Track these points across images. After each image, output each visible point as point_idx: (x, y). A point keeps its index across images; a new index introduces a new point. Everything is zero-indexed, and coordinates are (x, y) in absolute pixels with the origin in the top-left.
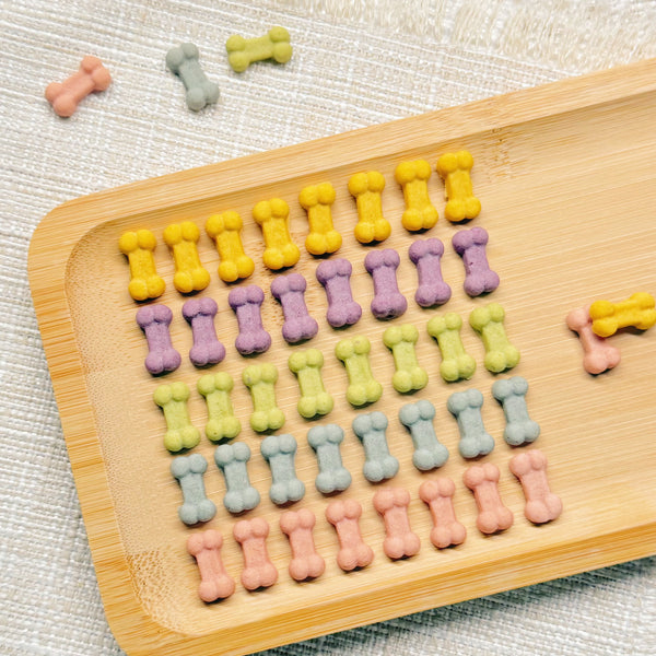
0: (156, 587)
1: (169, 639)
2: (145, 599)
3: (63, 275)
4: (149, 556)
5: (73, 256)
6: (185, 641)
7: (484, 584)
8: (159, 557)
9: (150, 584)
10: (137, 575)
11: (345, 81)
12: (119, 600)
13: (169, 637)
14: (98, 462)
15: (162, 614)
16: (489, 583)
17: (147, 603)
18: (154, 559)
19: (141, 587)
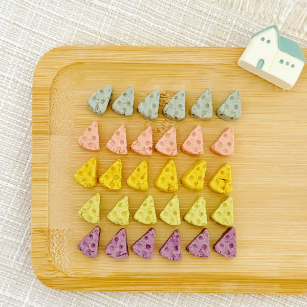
0: (59, 248)
1: (59, 274)
2: (52, 252)
3: (50, 83)
4: (59, 232)
5: (58, 75)
6: (66, 278)
7: (218, 288)
8: (64, 234)
9: (56, 246)
10: (51, 240)
11: (225, 40)
12: (39, 249)
13: (60, 273)
14: (44, 180)
15: (58, 262)
16: (221, 288)
17: (52, 254)
18: (60, 234)
19: (51, 246)
